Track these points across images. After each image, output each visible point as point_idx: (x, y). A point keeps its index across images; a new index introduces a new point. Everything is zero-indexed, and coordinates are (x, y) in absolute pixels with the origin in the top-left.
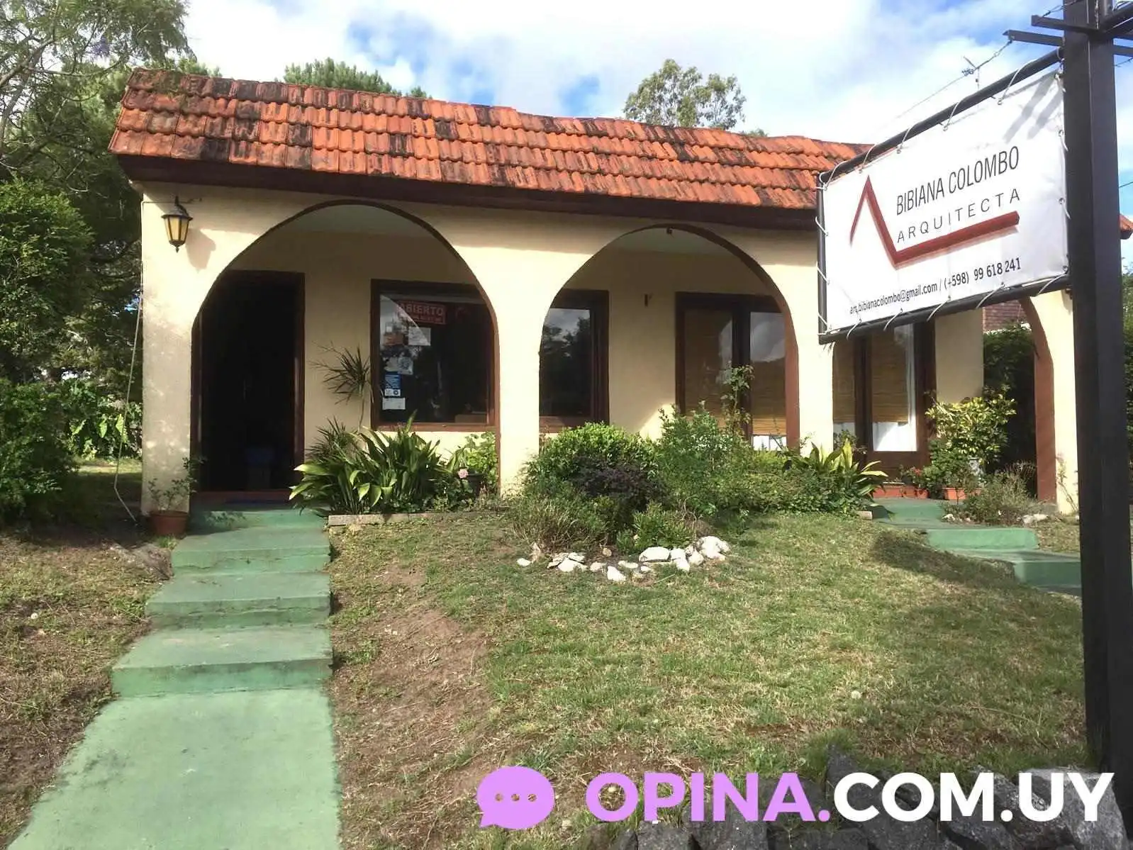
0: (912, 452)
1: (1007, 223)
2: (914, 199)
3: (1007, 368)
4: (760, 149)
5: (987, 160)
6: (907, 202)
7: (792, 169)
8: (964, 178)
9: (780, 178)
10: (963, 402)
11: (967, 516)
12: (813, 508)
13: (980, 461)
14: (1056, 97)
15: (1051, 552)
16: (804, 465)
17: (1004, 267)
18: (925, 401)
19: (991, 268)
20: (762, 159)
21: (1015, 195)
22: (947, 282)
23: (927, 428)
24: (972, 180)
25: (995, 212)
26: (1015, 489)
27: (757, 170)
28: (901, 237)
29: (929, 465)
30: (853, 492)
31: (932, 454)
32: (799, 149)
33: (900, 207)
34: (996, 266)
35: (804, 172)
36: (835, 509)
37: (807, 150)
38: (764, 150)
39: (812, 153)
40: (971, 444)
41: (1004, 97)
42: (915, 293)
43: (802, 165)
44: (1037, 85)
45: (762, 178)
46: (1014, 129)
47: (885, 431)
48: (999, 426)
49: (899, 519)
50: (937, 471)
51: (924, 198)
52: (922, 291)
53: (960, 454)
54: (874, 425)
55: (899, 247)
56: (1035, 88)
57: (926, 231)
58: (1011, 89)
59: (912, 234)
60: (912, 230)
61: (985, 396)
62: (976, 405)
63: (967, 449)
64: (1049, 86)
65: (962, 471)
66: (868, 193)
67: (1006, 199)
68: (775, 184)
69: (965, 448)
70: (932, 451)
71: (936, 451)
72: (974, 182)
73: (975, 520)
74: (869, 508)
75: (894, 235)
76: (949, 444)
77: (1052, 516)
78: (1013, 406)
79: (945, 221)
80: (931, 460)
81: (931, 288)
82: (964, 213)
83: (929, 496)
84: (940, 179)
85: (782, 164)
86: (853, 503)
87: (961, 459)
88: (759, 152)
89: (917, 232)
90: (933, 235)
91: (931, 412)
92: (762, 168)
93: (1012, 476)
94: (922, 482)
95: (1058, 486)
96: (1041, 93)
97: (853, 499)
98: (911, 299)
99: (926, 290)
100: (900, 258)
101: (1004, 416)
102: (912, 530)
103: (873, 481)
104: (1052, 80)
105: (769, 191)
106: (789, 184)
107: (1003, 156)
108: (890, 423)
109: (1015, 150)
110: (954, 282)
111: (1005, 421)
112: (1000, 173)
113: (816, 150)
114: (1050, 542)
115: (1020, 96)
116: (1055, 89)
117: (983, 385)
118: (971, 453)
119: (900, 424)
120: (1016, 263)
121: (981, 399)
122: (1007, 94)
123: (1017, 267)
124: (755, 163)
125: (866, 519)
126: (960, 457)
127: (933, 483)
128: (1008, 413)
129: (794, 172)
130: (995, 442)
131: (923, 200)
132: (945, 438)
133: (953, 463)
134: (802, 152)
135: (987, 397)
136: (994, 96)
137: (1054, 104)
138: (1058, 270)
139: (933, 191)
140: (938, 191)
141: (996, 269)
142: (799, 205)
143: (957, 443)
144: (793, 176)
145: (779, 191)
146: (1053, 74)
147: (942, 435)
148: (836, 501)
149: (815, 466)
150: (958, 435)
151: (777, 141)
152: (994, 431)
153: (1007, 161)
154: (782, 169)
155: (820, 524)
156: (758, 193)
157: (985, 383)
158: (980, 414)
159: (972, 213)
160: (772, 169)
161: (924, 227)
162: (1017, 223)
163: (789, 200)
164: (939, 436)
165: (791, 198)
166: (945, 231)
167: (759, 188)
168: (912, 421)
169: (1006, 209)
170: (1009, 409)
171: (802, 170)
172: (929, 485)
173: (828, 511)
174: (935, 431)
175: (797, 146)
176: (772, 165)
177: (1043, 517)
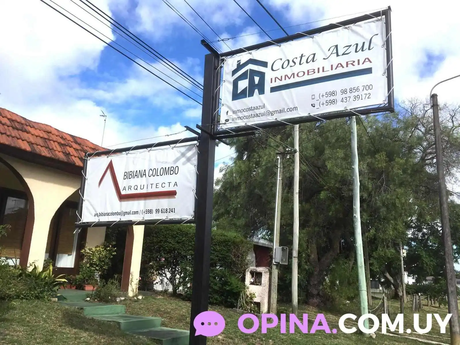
0: (71, 268)
1: (172, 194)
2: (132, 175)
3: (114, 235)
4: (32, 126)
5: (165, 168)
6: (128, 175)
7: (46, 139)
8: (155, 173)
9: (40, 141)
10: (96, 247)
11: (96, 299)
12: (32, 298)
13: (99, 273)
14: (194, 153)
15: (129, 315)
16: (29, 275)
17: (168, 211)
18: (81, 246)
19: (163, 210)
20: (32, 130)
21: (176, 184)
22: (143, 211)
23: (79, 258)
24: (159, 174)
25: (167, 189)
26: (116, 287)
27: (29, 135)
28: (124, 189)
29: (79, 274)
30: (50, 289)
31: (80, 269)
32: (49, 131)
33: (125, 177)
34: (165, 210)
35: (51, 141)
36: (41, 297)
37: (53, 132)
38: (34, 127)
39: (55, 134)
40: (97, 266)
41: (175, 147)
42: (129, 213)
43: (51, 138)
44: (188, 147)
45: (32, 139)
46: (177, 160)
47: (62, 257)
48: (109, 258)
49: (68, 302)
50: (82, 277)
51: (137, 175)
52: (131, 213)
53: (92, 270)
54: (58, 255)
55: (123, 193)
56: (187, 147)
57: (137, 189)
58: (178, 145)
59: (130, 189)
60: (130, 187)
61: (104, 246)
62: (101, 249)
63: (95, 268)
64: (193, 148)
65: (92, 277)
66: (111, 166)
67: (172, 185)
68: (38, 144)
69: (94, 267)
70: (81, 268)
71: (82, 268)
72: (159, 175)
73: (99, 301)
74: (56, 297)
75: (121, 188)
76: (88, 265)
77: (127, 298)
78: (115, 251)
79: (145, 187)
80: (80, 272)
81: (136, 213)
82: (154, 186)
83: (76, 289)
84: (145, 170)
85: (41, 135)
86: (50, 294)
87: (92, 272)
88: (31, 127)
89: (132, 188)
90: (139, 191)
91: (83, 251)
92: (32, 135)
93: (115, 282)
94: (75, 282)
95: (130, 285)
96: (189, 150)
97: (50, 292)
98: (126, 215)
99: (133, 213)
100: (122, 198)
101: (112, 255)
102: (77, 307)
103: (60, 284)
104: (194, 147)
105: (35, 146)
106: (44, 145)
107: (172, 169)
108: (65, 254)
109: (177, 167)
110: (146, 212)
111: (112, 257)
112: (170, 174)
113: (57, 134)
114: (129, 311)
115: (181, 148)
116: (195, 150)
117: (104, 241)
118: (97, 270)
119: (69, 255)
120: (173, 210)
121: (103, 247)
122: (176, 146)
123: (174, 211)
124: (29, 131)
125: (54, 302)
126: (92, 271)
127: (80, 282)
128: (113, 254)
129: (47, 140)
130: (107, 265)
131: (136, 177)
132: (87, 263)
133: (89, 274)
134: (50, 133)
135: (105, 247)
136: (170, 145)
137: (193, 155)
138: (189, 215)
139: (142, 174)
140: (143, 175)
141: (165, 211)
142: (48, 155)
143: (91, 265)
144: (46, 142)
145: (39, 147)
146: (195, 144)
147: (86, 261)
148: (42, 293)
149: (34, 276)
150: (93, 262)
151: (39, 124)
152: (107, 260)
153: (174, 170)
154: (41, 138)
155: (36, 306)
156: (29, 145)
157: (105, 240)
158: (102, 253)
159: (157, 187)
160: (37, 136)
161: (136, 187)
162: (176, 195)
163: (44, 152)
164: (84, 262)
165: (45, 151)
166: (144, 191)
167: (31, 144)
168: (74, 254)
169: (171, 188)
170: (114, 252)
171: (50, 140)
172: (77, 283)
173: (38, 299)
174: (83, 260)
175: (48, 129)
176: (37, 135)
177: (123, 298)
